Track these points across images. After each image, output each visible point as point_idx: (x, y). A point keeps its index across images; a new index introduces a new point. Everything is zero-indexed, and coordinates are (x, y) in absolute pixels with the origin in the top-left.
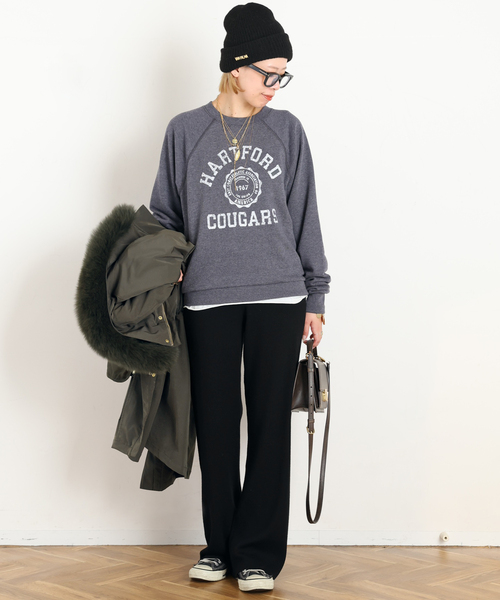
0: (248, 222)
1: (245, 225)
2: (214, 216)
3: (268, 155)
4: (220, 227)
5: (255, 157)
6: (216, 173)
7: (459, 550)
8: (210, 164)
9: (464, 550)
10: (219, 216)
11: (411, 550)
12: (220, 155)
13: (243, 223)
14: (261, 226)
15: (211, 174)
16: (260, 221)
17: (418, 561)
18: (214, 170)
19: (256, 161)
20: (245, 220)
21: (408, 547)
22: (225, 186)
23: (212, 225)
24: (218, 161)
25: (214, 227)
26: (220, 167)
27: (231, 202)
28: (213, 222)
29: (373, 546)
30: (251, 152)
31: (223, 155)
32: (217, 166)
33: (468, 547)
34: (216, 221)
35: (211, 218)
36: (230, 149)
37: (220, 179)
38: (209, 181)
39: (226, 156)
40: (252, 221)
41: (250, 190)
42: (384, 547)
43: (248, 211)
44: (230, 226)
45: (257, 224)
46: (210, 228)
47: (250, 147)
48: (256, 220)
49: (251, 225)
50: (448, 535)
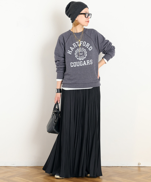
0: (83, 64)
1: (82, 65)
2: (72, 63)
3: (88, 44)
4: (74, 66)
5: (84, 45)
6: (72, 50)
7: (144, 167)
8: (71, 48)
9: (146, 167)
10: (74, 63)
11: (129, 167)
12: (73, 44)
13: (81, 65)
14: (87, 65)
15: (71, 50)
16: (87, 64)
17: (132, 171)
18: (72, 49)
19: (84, 46)
20: (82, 64)
21: (128, 167)
22: (75, 54)
23: (72, 66)
24: (73, 47)
25: (73, 66)
26: (74, 48)
27: (78, 59)
28: (72, 65)
29: (118, 166)
30: (83, 43)
31: (74, 44)
32: (72, 48)
33: (147, 167)
34: (73, 65)
35: (72, 64)
36: (76, 43)
37: (74, 52)
38: (71, 53)
39: (75, 45)
40: (84, 64)
41: (83, 54)
42: (121, 167)
43: (83, 61)
44: (78, 66)
45: (86, 65)
46: (71, 66)
47: (82, 42)
48: (85, 63)
49: (84, 65)
50: (141, 163)
